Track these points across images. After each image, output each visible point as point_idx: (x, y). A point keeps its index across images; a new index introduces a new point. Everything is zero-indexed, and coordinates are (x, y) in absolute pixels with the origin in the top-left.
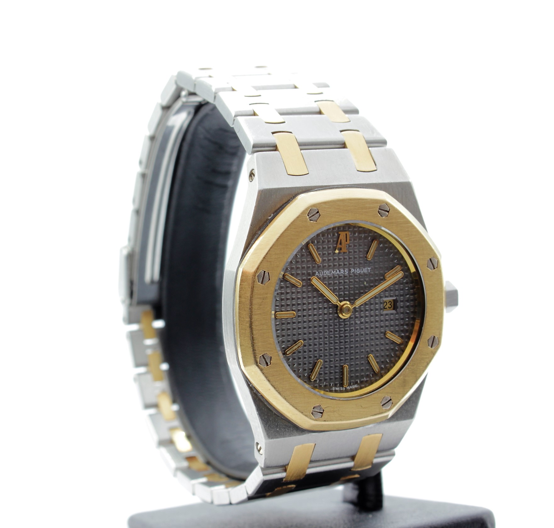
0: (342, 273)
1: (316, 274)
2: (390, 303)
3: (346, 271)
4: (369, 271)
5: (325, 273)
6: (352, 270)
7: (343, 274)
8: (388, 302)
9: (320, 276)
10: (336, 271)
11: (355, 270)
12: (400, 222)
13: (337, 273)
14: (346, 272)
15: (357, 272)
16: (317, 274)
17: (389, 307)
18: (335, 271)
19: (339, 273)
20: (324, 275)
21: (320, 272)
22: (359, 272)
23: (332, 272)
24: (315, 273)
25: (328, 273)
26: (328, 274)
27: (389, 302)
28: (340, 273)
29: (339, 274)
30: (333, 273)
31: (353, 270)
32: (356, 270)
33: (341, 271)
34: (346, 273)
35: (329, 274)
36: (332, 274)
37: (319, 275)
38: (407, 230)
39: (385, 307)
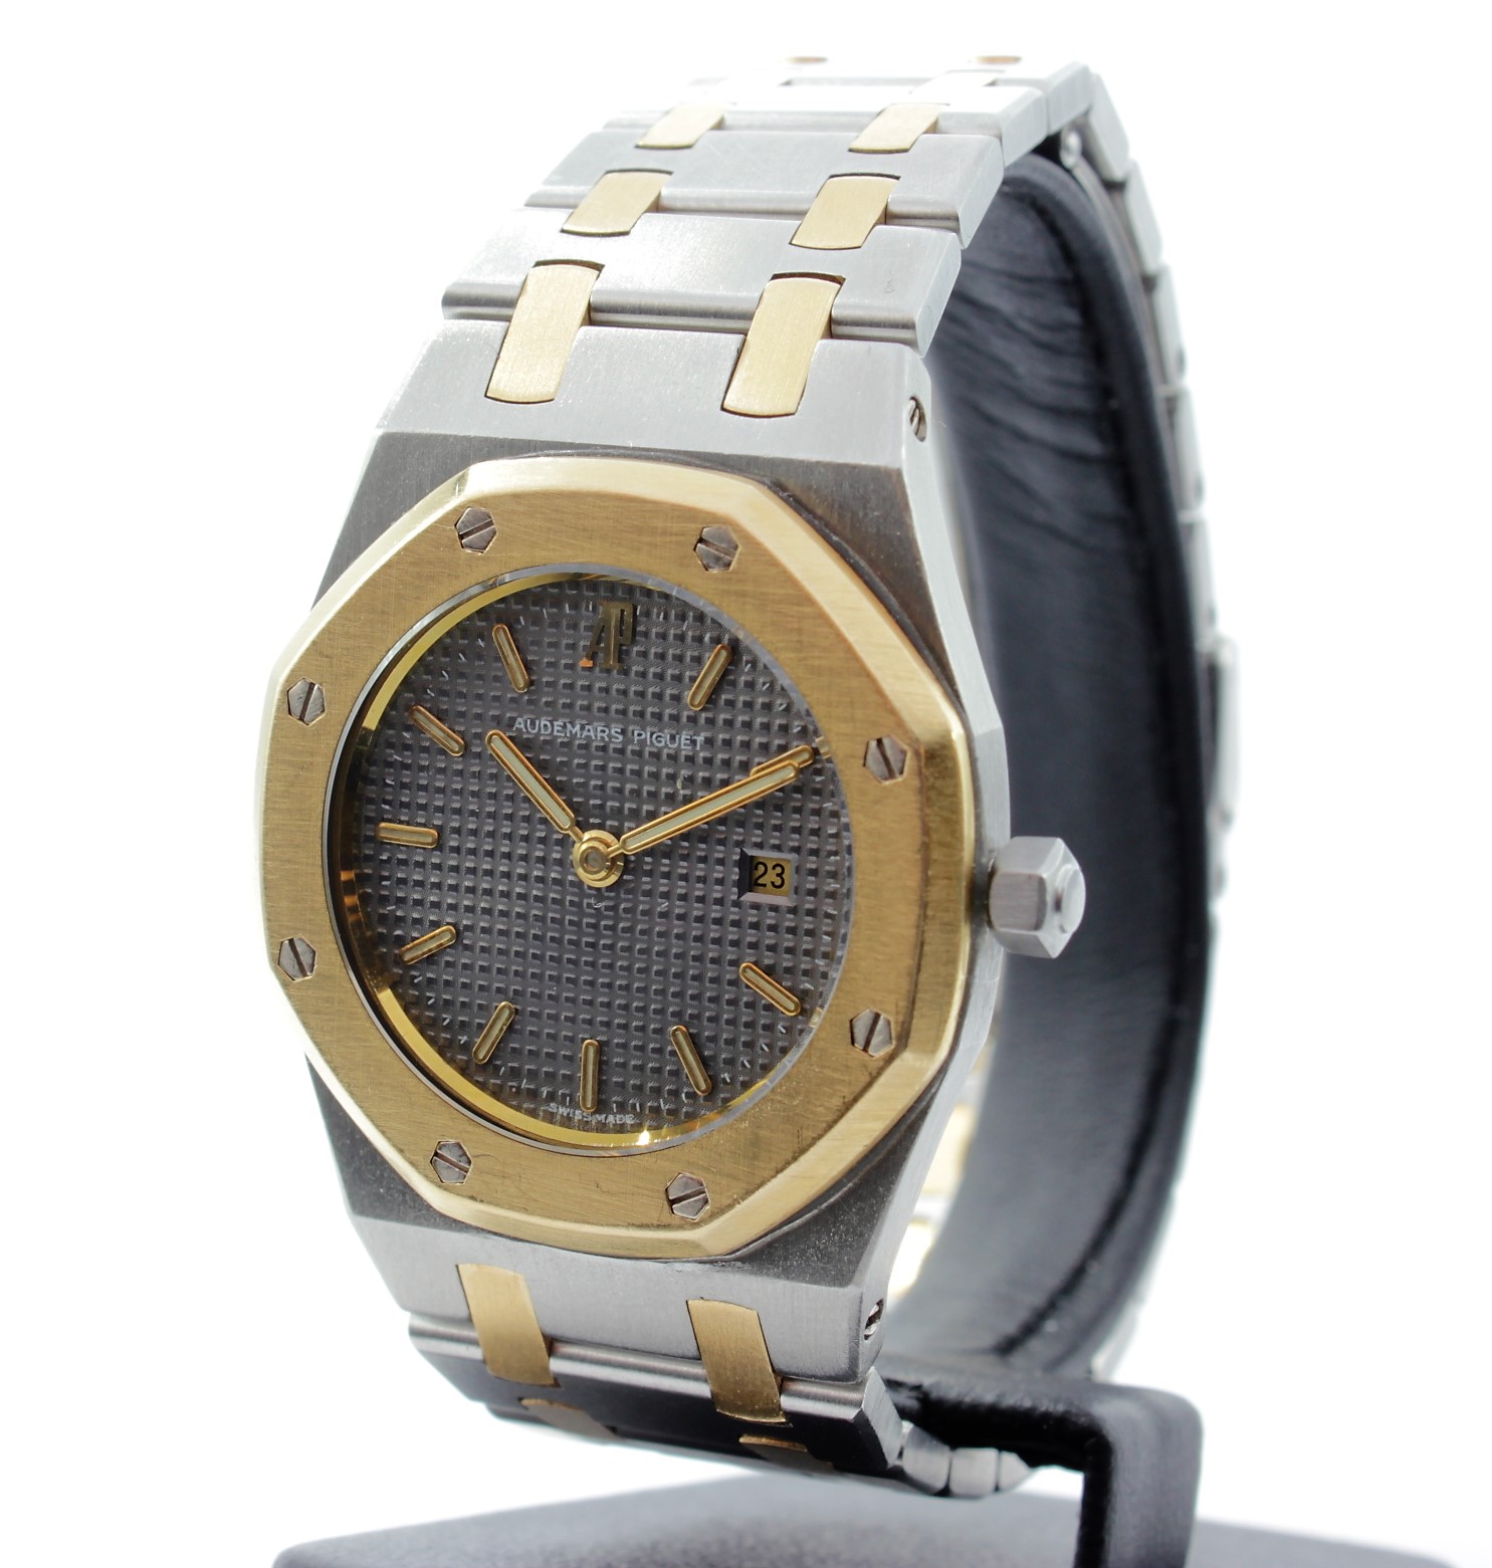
0: (602, 738)
1: (517, 725)
2: (779, 870)
3: (616, 732)
4: (698, 748)
5: (545, 726)
6: (636, 733)
7: (607, 739)
8: (770, 867)
9: (528, 732)
10: (582, 728)
11: (649, 734)
12: (774, 594)
13: (585, 733)
14: (617, 735)
15: (654, 741)
16: (520, 724)
17: (773, 883)
18: (578, 727)
19: (592, 734)
20: (542, 732)
21: (529, 721)
22: (660, 745)
23: (569, 726)
24: (513, 720)
25: (556, 728)
26: (555, 733)
27: (774, 868)
28: (596, 736)
29: (594, 738)
30: (571, 732)
31: (639, 735)
32: (651, 737)
33: (599, 729)
34: (617, 738)
35: (558, 731)
36: (568, 735)
37: (524, 730)
38: (796, 626)
39: (760, 881)
